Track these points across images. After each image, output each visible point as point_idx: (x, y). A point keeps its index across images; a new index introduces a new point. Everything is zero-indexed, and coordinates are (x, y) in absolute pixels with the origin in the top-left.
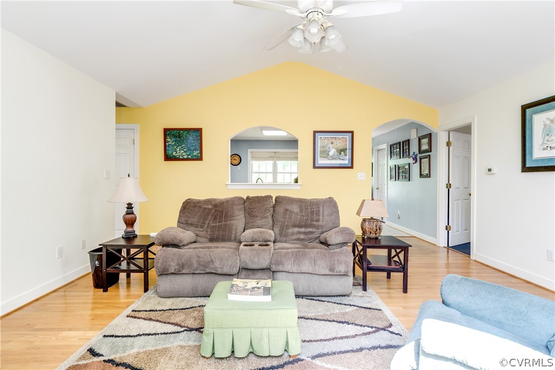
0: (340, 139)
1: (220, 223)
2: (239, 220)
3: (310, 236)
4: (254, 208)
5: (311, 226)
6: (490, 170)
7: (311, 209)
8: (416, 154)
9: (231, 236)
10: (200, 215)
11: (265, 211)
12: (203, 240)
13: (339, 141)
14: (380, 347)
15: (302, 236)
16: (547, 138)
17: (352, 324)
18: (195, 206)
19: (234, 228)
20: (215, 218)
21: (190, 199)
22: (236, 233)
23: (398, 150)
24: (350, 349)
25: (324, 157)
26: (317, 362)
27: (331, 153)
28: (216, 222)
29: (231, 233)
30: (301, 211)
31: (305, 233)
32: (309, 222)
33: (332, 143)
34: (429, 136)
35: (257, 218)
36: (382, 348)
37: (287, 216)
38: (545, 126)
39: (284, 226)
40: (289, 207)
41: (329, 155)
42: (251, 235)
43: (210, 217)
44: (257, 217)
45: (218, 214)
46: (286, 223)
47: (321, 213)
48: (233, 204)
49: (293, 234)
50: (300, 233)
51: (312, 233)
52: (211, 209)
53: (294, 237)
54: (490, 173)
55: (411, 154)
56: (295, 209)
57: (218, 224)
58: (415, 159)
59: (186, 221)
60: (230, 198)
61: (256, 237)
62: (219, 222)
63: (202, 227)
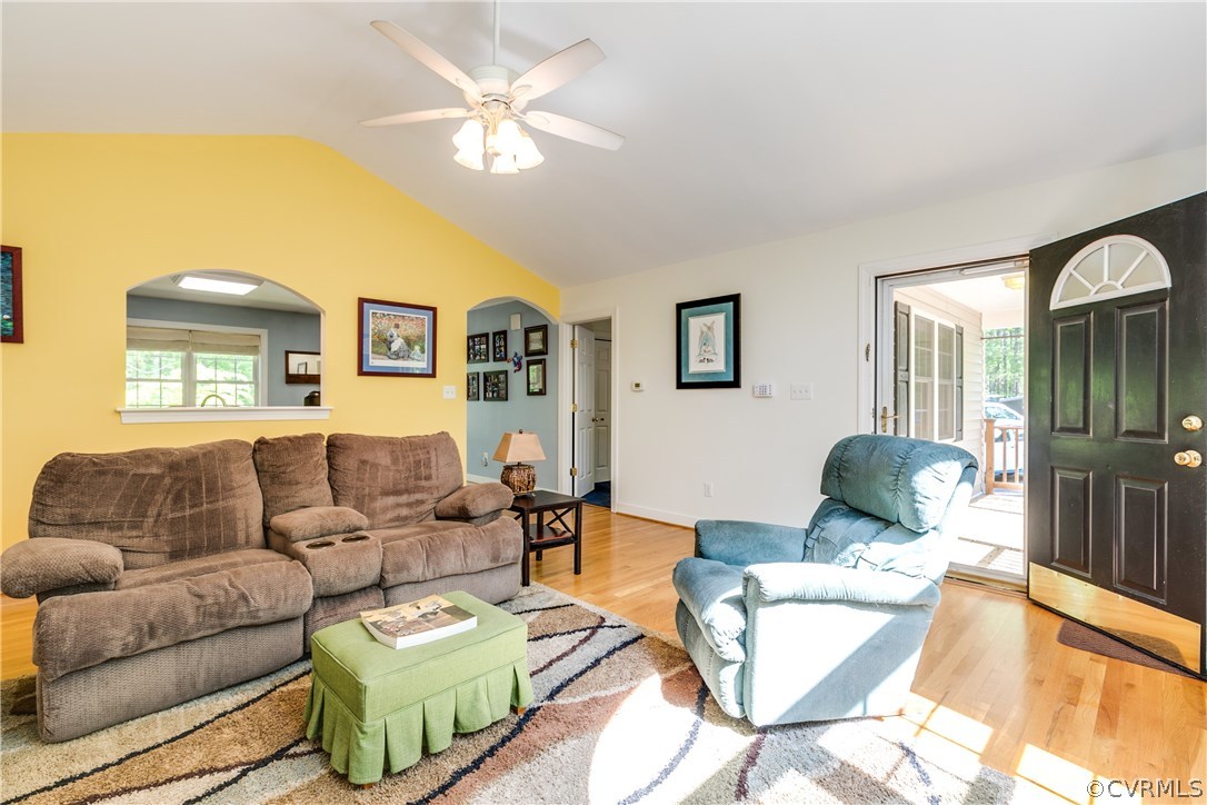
0: (412, 320)
1: (197, 510)
2: (247, 495)
3: (419, 509)
4: (288, 465)
5: (418, 489)
6: (637, 385)
7: (414, 456)
8: (519, 355)
9: (236, 535)
10: (124, 496)
11: (316, 468)
12: (149, 558)
13: (411, 324)
14: (615, 649)
15: (405, 512)
16: (704, 347)
17: (555, 635)
18: (102, 473)
19: (240, 514)
20: (178, 498)
21: (69, 454)
22: (247, 527)
23: (483, 346)
24: (584, 667)
25: (380, 354)
26: (560, 700)
27: (395, 347)
28: (183, 509)
29: (234, 528)
30: (395, 461)
31: (409, 505)
32: (412, 483)
33: (397, 326)
34: (544, 329)
35: (300, 487)
36: (620, 649)
37: (367, 475)
38: (702, 333)
39: (364, 496)
40: (368, 456)
41: (390, 349)
42: (317, 523)
43: (159, 497)
44: (298, 483)
45: (184, 488)
46: (367, 490)
47: (433, 464)
48: (226, 459)
49: (385, 510)
50: (399, 505)
51: (422, 502)
52: (161, 477)
53: (390, 515)
54: (637, 389)
55: (511, 355)
56: (383, 458)
57: (188, 512)
58: (518, 365)
59: (72, 516)
60: (213, 445)
61: (330, 524)
62: (191, 507)
63: (135, 526)
